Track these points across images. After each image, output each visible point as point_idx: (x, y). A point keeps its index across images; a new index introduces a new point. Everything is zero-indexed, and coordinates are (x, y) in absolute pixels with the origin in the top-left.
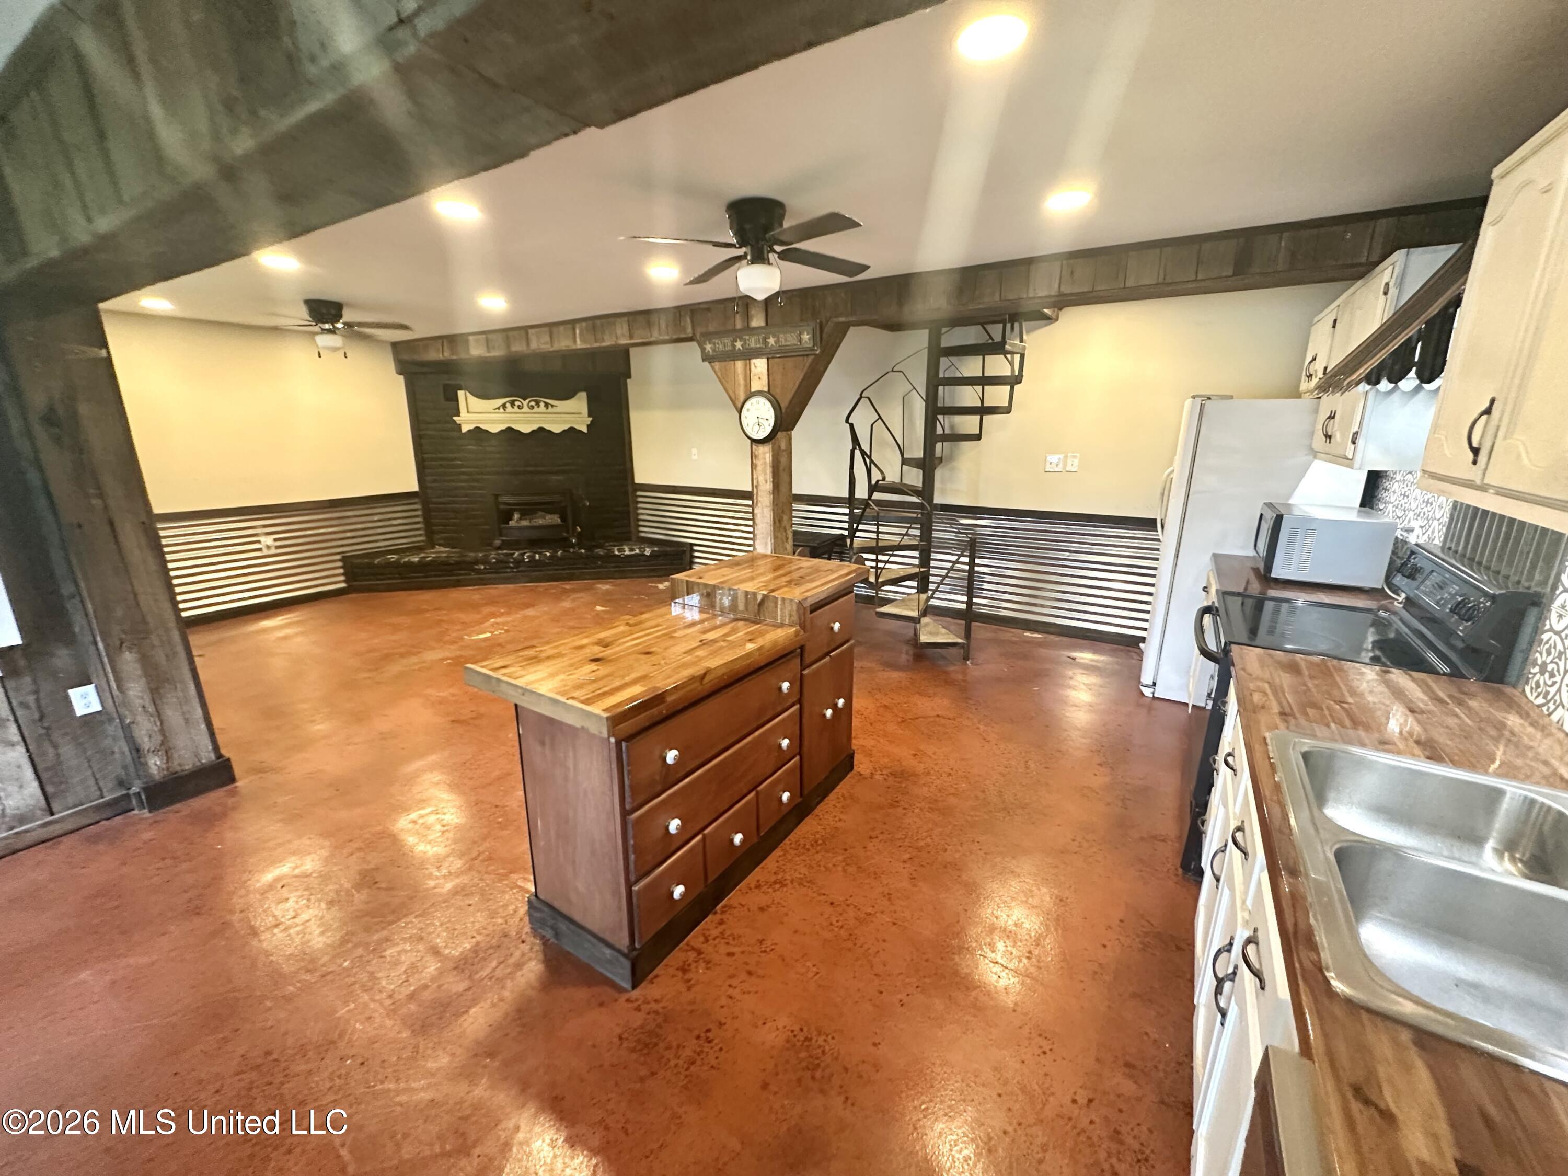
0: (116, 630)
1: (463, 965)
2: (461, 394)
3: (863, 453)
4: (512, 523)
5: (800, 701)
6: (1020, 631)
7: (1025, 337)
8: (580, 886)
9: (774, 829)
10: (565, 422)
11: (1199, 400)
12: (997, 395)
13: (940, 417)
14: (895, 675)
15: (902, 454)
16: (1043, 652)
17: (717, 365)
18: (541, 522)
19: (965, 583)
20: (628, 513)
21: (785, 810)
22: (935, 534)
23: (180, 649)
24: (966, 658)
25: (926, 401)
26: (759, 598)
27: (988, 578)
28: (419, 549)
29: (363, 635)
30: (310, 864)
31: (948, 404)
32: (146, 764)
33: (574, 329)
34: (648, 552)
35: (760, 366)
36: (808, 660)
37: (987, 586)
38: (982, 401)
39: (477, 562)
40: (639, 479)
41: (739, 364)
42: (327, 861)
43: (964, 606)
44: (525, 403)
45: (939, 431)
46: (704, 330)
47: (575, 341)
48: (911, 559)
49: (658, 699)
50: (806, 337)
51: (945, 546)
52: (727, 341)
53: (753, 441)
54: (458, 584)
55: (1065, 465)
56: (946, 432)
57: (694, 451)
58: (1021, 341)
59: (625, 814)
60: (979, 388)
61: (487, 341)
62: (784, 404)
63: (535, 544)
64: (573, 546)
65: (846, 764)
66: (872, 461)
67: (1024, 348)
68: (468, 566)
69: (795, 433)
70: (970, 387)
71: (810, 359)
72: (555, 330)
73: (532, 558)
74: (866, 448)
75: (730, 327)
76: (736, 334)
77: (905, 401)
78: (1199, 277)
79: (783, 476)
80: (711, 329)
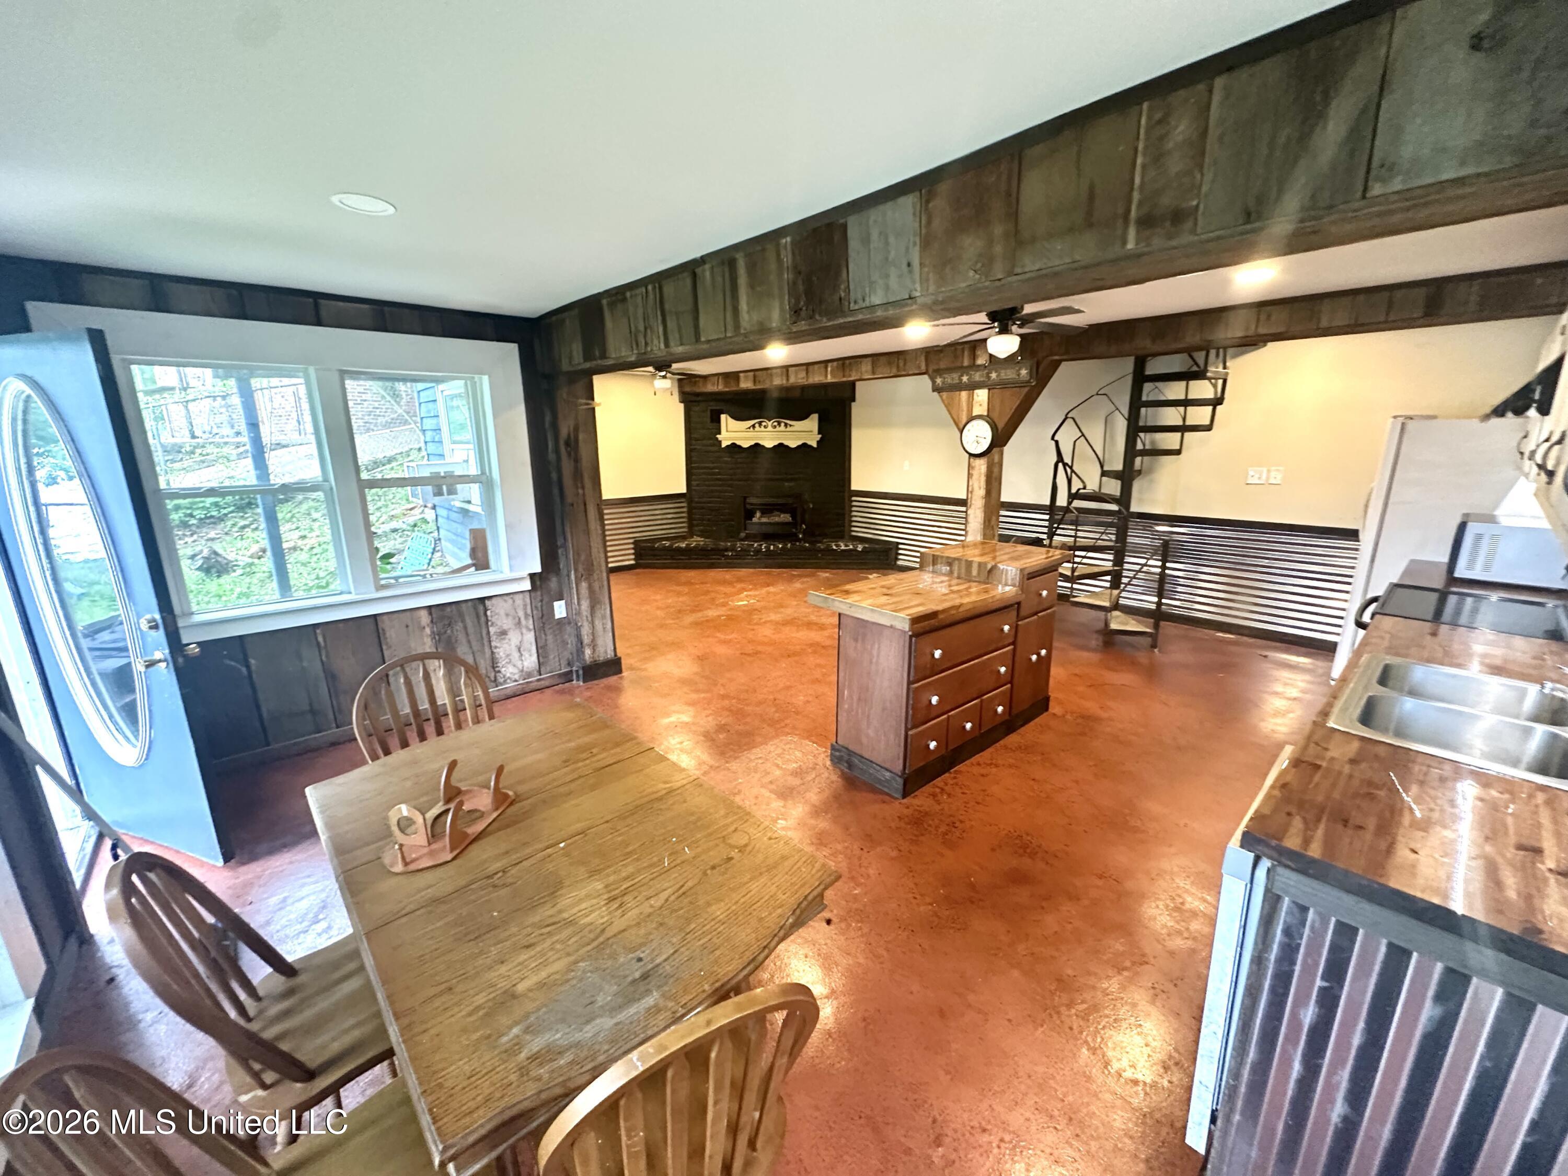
0: (581, 569)
1: (797, 773)
2: (723, 417)
3: (1065, 465)
4: (755, 520)
5: (1014, 643)
6: (1212, 632)
7: (1228, 364)
8: (871, 732)
9: (990, 731)
10: (800, 439)
11: (1401, 420)
12: (1199, 415)
13: (1142, 435)
14: (1085, 654)
15: (1102, 467)
16: (1233, 648)
17: (945, 395)
18: (777, 519)
19: (1156, 585)
20: (844, 515)
21: (998, 720)
22: (1130, 540)
23: (605, 583)
24: (1154, 646)
25: (1129, 420)
26: (989, 566)
27: (1182, 581)
28: (683, 538)
29: (658, 597)
30: (685, 718)
31: (1149, 424)
32: (583, 653)
33: (826, 368)
34: (860, 548)
35: (982, 395)
36: (1023, 613)
37: (1180, 589)
38: (1184, 419)
39: (727, 550)
40: (855, 486)
41: (964, 394)
42: (695, 717)
43: (1153, 607)
44: (770, 423)
45: (1139, 446)
46: (936, 367)
47: (826, 376)
48: (1105, 561)
49: (934, 614)
50: (1024, 372)
51: (1138, 551)
52: (955, 376)
53: (971, 455)
54: (712, 566)
55: (1268, 478)
56: (1147, 447)
57: (907, 463)
58: (1225, 368)
59: (910, 683)
60: (1182, 409)
61: (755, 376)
62: (1001, 425)
63: (767, 537)
64: (799, 540)
65: (1043, 704)
66: (1073, 471)
67: (1227, 374)
68: (720, 552)
69: (1005, 448)
70: (1173, 408)
71: (1026, 389)
72: (811, 368)
73: (768, 548)
74: (1067, 460)
75: (959, 364)
76: (963, 370)
77: (1108, 421)
78: (1392, 318)
79: (995, 484)
80: (943, 365)
